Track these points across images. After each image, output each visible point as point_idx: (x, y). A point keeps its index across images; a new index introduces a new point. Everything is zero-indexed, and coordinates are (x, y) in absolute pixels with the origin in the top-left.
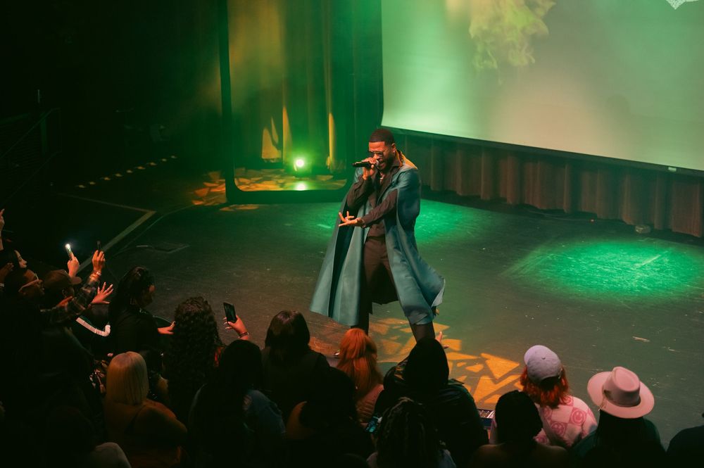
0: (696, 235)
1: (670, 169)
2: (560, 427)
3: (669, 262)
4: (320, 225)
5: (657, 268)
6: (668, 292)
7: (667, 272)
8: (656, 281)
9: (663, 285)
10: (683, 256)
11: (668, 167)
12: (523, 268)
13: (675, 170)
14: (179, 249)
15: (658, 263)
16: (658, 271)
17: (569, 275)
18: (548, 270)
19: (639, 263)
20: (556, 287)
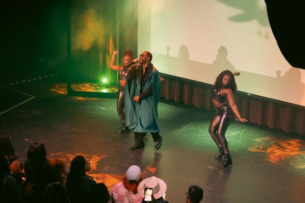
0: (259, 124)
1: (248, 94)
2: (135, 201)
3: (242, 135)
4: (102, 108)
5: (235, 137)
6: (234, 148)
7: (239, 139)
8: (232, 143)
9: (234, 145)
10: (250, 133)
11: (247, 93)
12: (177, 132)
13: (250, 95)
14: (37, 113)
15: (237, 135)
16: (235, 139)
17: (195, 137)
18: (187, 134)
19: (228, 134)
20: (187, 142)
